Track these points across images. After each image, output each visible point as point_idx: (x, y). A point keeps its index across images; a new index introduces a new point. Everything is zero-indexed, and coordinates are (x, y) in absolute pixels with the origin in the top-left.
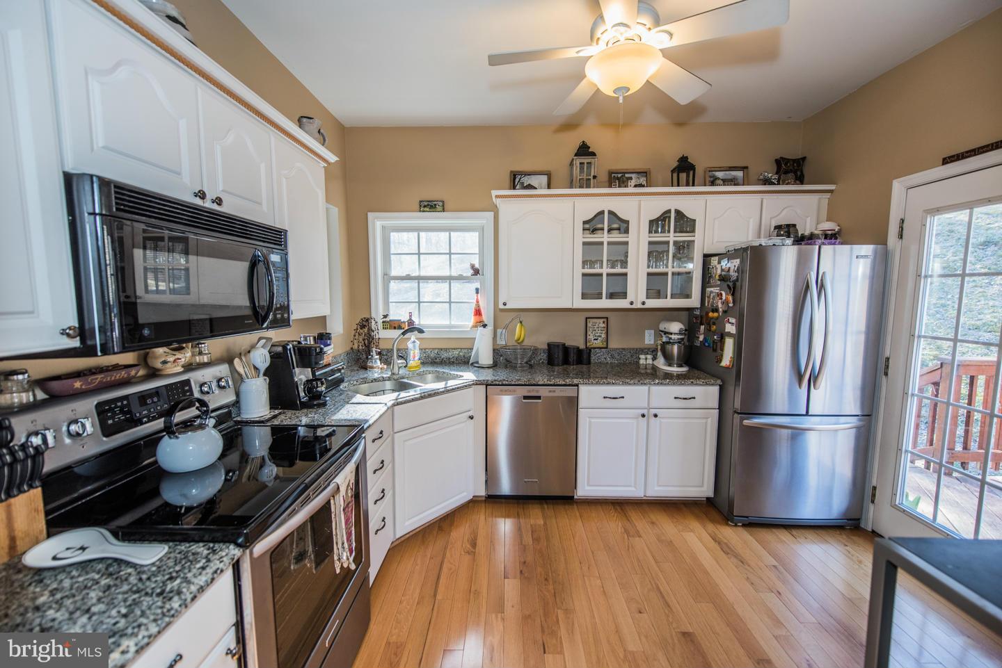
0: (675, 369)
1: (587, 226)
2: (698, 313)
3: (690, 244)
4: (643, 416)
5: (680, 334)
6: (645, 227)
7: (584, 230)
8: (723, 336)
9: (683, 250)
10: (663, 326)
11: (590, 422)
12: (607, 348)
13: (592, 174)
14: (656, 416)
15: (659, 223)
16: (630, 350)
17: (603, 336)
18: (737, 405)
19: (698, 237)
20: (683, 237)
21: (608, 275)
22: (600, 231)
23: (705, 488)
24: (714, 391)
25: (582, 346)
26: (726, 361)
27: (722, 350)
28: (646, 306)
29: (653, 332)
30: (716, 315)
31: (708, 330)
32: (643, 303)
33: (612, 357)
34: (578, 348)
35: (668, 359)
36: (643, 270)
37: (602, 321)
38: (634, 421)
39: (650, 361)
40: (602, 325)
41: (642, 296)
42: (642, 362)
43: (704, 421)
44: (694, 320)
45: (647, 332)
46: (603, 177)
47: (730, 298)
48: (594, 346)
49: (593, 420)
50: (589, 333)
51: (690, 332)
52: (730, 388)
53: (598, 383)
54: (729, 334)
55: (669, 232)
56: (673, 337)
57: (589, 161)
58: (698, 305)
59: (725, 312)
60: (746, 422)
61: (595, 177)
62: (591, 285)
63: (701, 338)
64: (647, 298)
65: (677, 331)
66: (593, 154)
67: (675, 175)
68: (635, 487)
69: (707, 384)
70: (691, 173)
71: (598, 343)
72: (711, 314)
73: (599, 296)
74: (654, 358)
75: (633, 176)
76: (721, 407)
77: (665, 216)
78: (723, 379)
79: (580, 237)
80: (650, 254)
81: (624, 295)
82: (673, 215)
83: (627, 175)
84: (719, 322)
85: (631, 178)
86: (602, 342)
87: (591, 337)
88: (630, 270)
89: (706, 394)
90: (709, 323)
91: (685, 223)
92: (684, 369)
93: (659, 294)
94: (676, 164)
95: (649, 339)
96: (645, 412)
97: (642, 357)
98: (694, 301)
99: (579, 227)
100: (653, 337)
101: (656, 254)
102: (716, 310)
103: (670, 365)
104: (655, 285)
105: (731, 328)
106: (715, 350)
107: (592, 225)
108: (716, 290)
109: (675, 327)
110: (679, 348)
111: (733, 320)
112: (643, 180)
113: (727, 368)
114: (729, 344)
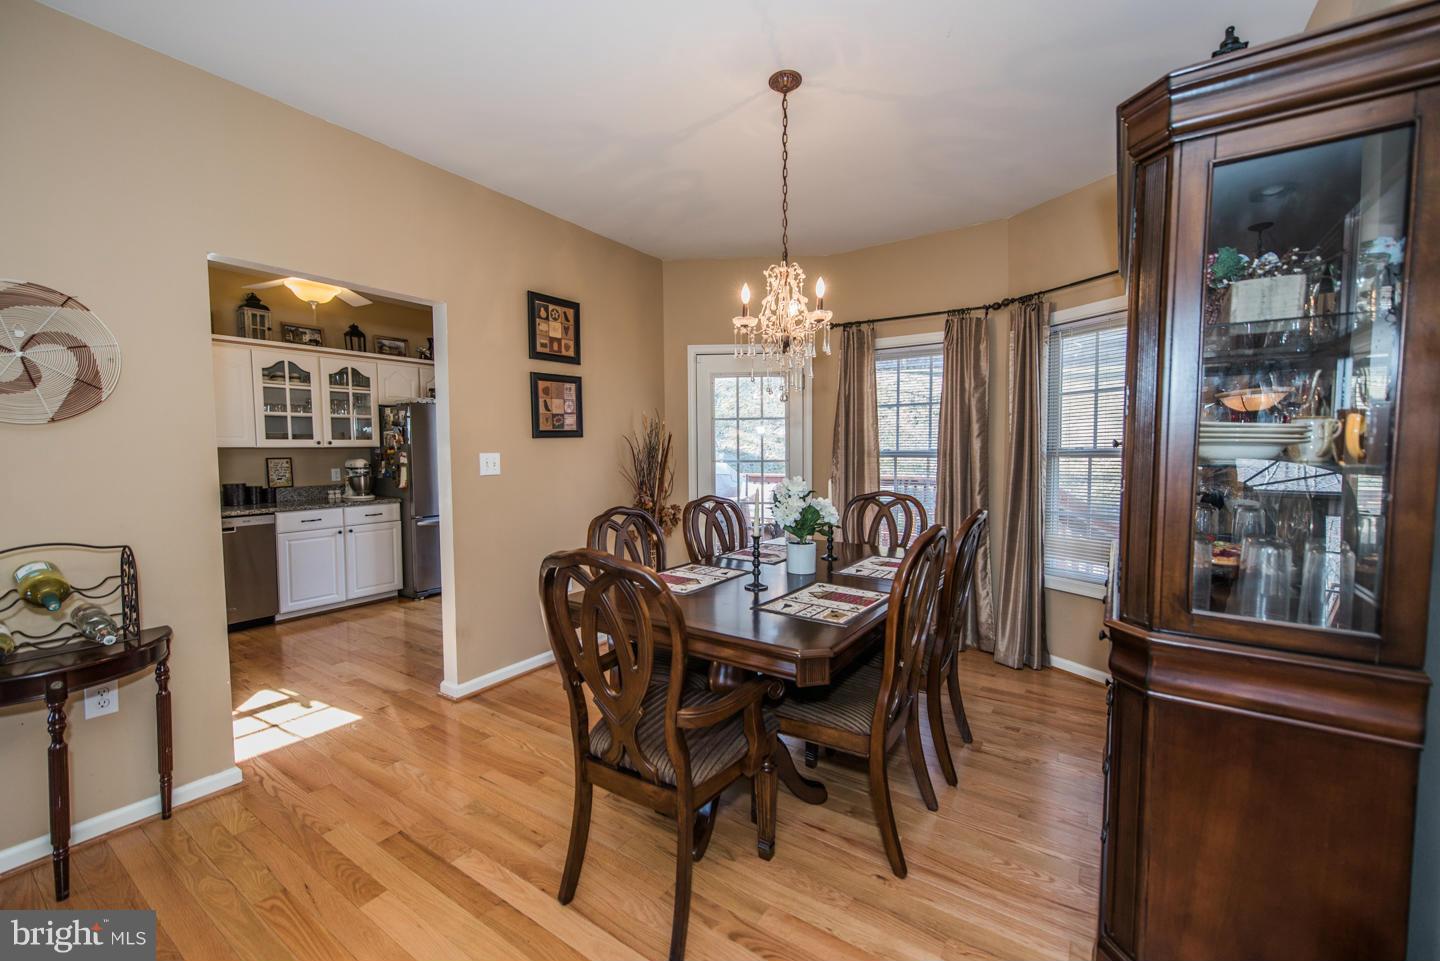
0: (363, 497)
1: (266, 373)
2: (378, 451)
3: (366, 397)
4: (340, 532)
5: (365, 468)
6: (326, 380)
7: (264, 375)
8: (399, 467)
9: (361, 401)
10: (348, 464)
11: (290, 545)
12: (292, 486)
13: (267, 326)
14: (351, 531)
15: (337, 378)
16: (317, 487)
17: (288, 475)
18: (413, 513)
19: (373, 391)
20: (361, 391)
21: (292, 417)
22: (280, 379)
23: (396, 582)
24: (396, 507)
25: (265, 486)
26: (403, 484)
27: (399, 476)
28: (332, 446)
29: (339, 470)
30: (392, 451)
31: (388, 464)
32: (330, 443)
33: (300, 495)
34: (261, 487)
35: (357, 490)
36: (328, 415)
37: (285, 461)
38: (333, 539)
39: (338, 496)
40: (285, 465)
41: (328, 436)
42: (331, 496)
43: (390, 531)
44: (376, 457)
45: (333, 471)
46: (276, 328)
47: (402, 439)
48: (278, 485)
49: (292, 543)
50: (271, 473)
51: (373, 466)
52: (407, 504)
53: (295, 510)
54: (403, 464)
55: (347, 385)
56: (359, 471)
57: (262, 314)
58: (378, 445)
59: (399, 448)
60: (419, 523)
61: (269, 329)
62: (275, 427)
63: (383, 471)
64: (333, 438)
65: (362, 466)
66: (266, 308)
67: (348, 338)
68: (337, 593)
69: (390, 503)
70: (362, 339)
71: (283, 482)
72: (389, 451)
73: (285, 437)
74: (343, 493)
75: (307, 331)
76: (402, 519)
77: (343, 372)
78: (402, 498)
79: (260, 383)
80: (332, 401)
81: (310, 437)
82: (350, 371)
83: (301, 330)
84: (396, 456)
85: (305, 333)
86: (287, 481)
87: (273, 476)
88: (315, 414)
89: (390, 510)
90: (388, 458)
91: (361, 380)
92: (372, 497)
93: (345, 435)
94: (348, 329)
95: (336, 476)
96: (342, 529)
97: (331, 492)
98: (375, 442)
99: (258, 374)
100: (339, 475)
101: (337, 401)
102: (392, 448)
103: (358, 495)
104: (340, 428)
105: (404, 460)
106: (394, 478)
107: (272, 373)
108: (391, 433)
109: (360, 463)
110: (365, 480)
111: (405, 454)
112: (317, 337)
113: (404, 489)
114: (404, 471)
